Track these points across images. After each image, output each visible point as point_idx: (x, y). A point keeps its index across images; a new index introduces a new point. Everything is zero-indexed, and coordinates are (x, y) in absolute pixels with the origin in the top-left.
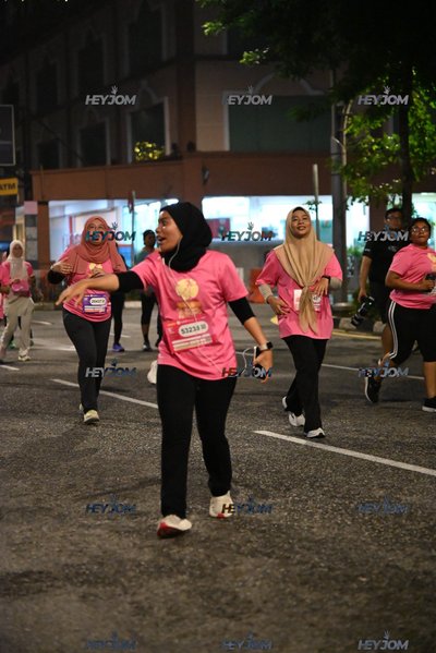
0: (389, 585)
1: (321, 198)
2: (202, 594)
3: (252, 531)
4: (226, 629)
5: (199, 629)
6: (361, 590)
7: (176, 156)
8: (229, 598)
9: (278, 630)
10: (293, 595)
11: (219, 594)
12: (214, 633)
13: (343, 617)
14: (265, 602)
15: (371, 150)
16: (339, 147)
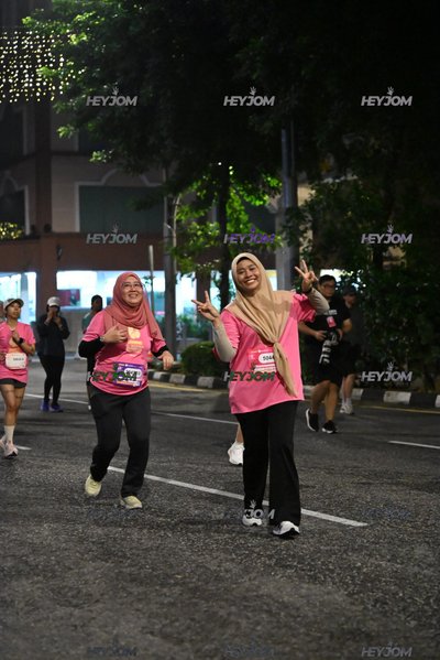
0: (198, 580)
1: (156, 273)
2: (53, 590)
3: (93, 542)
4: (71, 615)
5: (51, 615)
6: (176, 584)
7: (35, 236)
8: (75, 592)
9: (111, 614)
10: (124, 589)
11: (66, 590)
12: (62, 618)
13: (162, 604)
14: (102, 595)
15: (196, 235)
16: (171, 233)
